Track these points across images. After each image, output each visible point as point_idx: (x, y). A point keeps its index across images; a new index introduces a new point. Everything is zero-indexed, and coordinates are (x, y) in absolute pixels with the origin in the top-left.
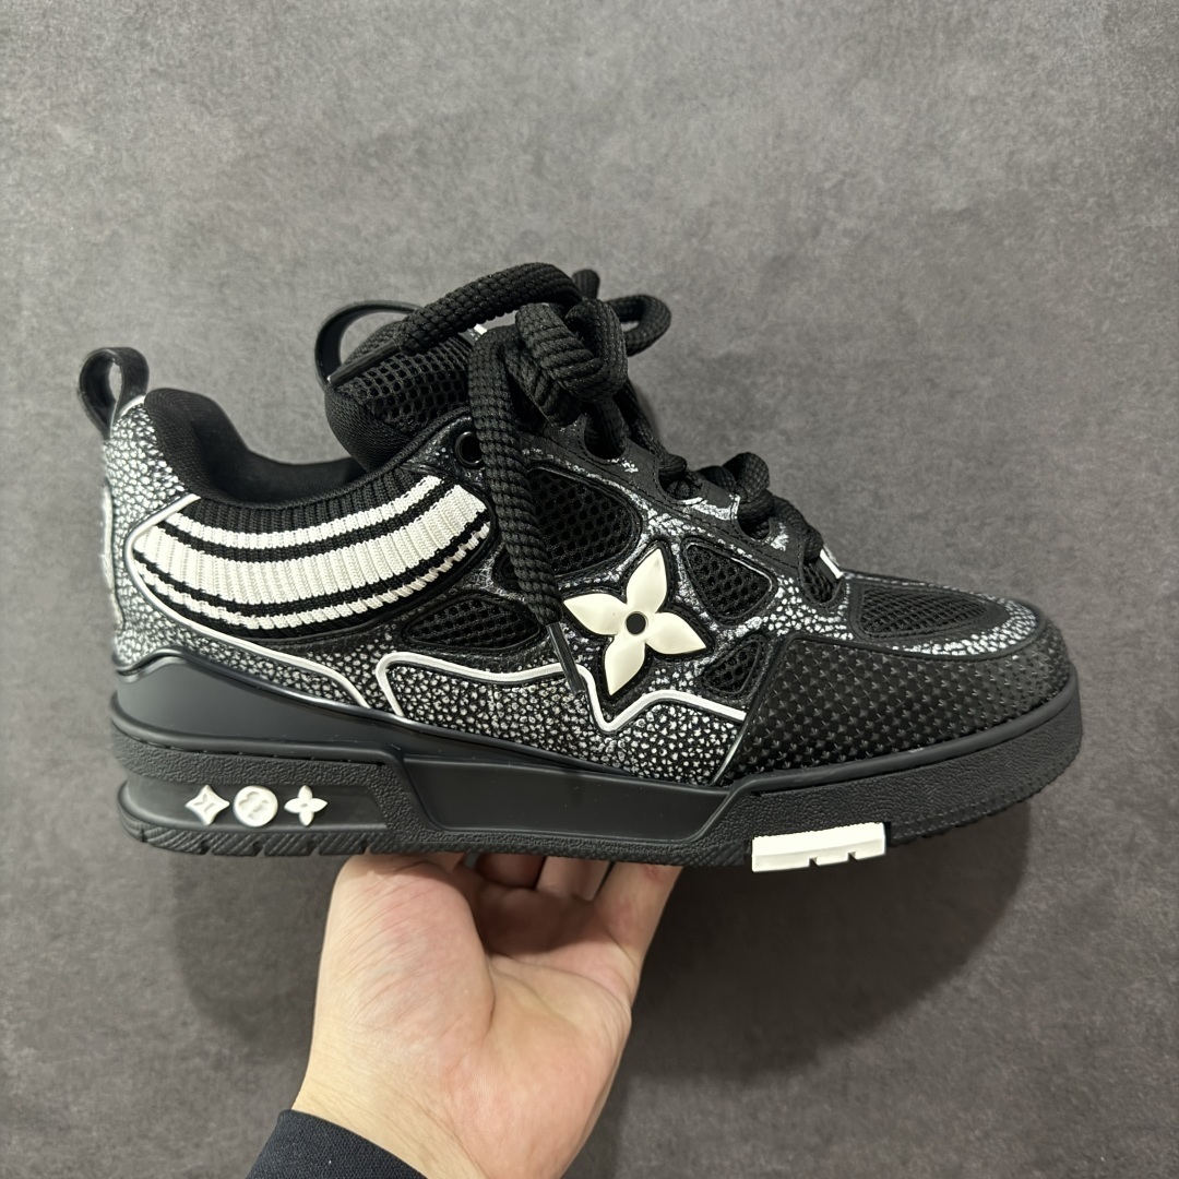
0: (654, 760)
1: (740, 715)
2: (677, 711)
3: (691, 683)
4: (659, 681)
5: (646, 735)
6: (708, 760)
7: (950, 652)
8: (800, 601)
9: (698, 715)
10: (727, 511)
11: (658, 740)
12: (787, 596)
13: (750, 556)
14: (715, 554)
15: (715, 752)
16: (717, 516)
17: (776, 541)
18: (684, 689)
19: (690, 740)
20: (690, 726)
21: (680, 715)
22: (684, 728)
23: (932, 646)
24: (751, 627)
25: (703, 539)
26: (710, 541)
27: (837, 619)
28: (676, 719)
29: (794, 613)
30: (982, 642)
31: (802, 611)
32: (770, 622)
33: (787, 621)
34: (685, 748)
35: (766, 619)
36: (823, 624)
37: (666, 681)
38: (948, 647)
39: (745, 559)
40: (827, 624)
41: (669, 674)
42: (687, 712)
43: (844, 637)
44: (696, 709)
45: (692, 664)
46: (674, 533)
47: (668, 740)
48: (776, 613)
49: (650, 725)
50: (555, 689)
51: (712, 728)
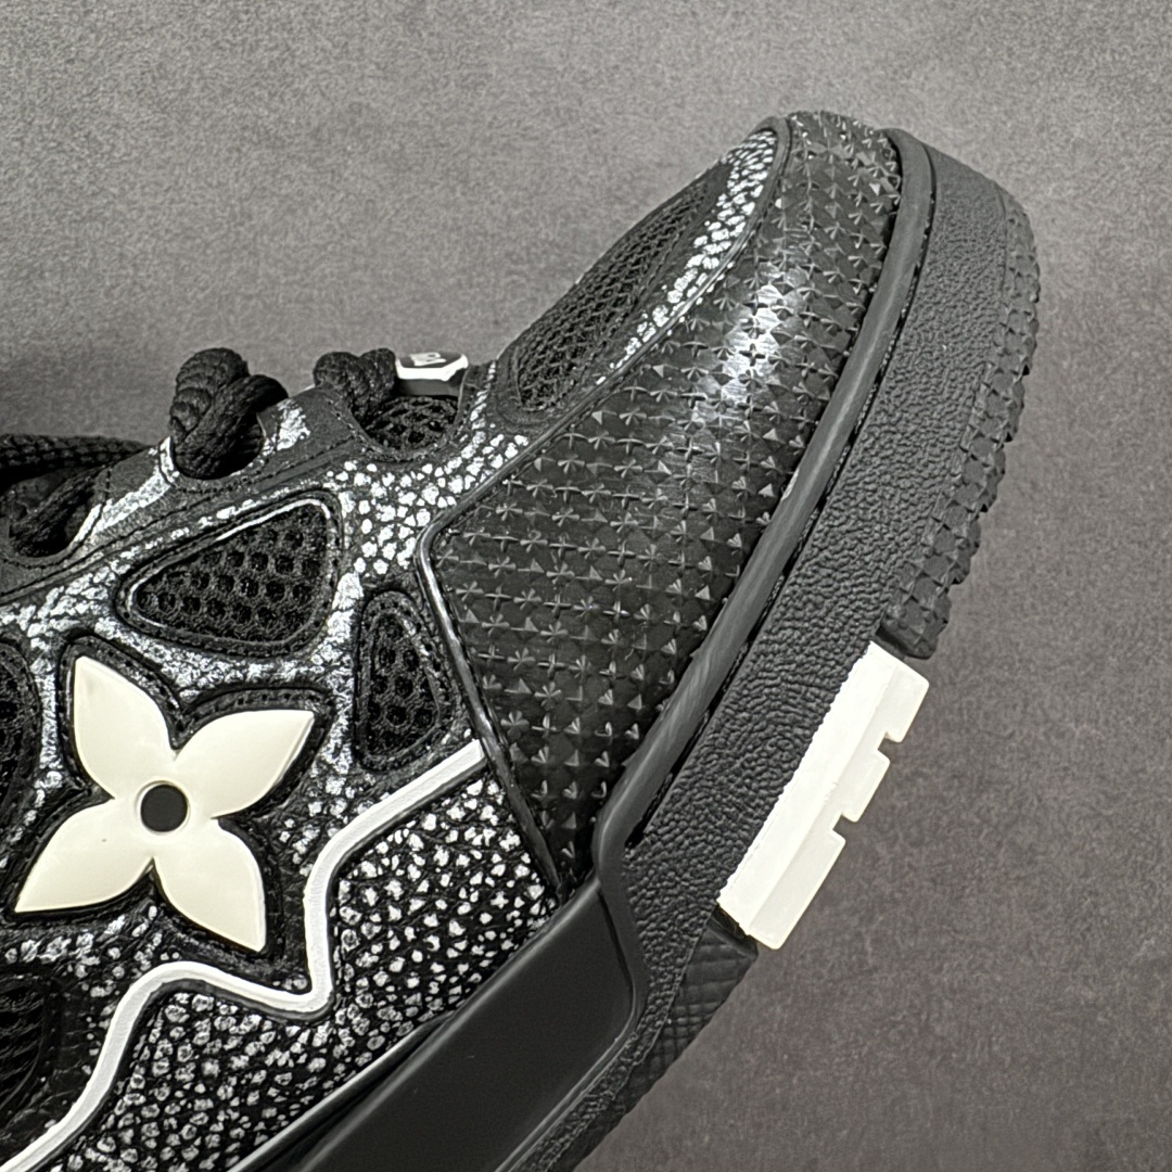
0: (437, 968)
1: (471, 755)
2: (376, 859)
3: (350, 793)
4: (301, 847)
5: (377, 948)
6: (509, 874)
7: (684, 298)
8: (389, 479)
9: (412, 830)
10: (157, 477)
11: (401, 936)
12: (361, 494)
13: (248, 505)
14: (182, 562)
15: (502, 853)
16: (143, 504)
17: (283, 434)
18: (350, 813)
19: (445, 880)
20: (420, 861)
21: (386, 862)
22: (414, 874)
23: (651, 319)
24: (350, 603)
25: (145, 562)
26: (161, 554)
27: (478, 439)
28: (389, 874)
29: (396, 506)
30: (716, 236)
31: (407, 490)
32: (370, 562)
33: (396, 531)
34: (454, 901)
35: (360, 565)
36: (461, 472)
37: (310, 835)
38: (673, 297)
39: (244, 517)
40: (466, 463)
41: (302, 818)
42: (392, 845)
43: (511, 452)
44: (397, 824)
45: (322, 762)
46: (82, 608)
47: (416, 919)
48: (367, 538)
49: (364, 929)
50: (166, 1044)
51: (454, 824)
